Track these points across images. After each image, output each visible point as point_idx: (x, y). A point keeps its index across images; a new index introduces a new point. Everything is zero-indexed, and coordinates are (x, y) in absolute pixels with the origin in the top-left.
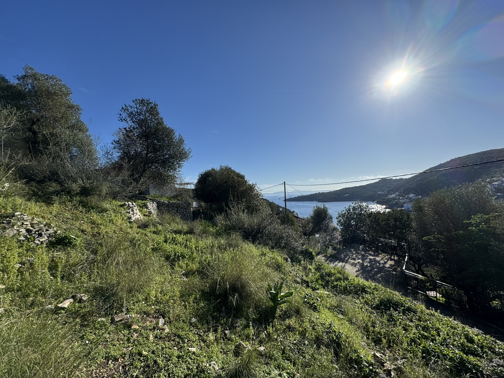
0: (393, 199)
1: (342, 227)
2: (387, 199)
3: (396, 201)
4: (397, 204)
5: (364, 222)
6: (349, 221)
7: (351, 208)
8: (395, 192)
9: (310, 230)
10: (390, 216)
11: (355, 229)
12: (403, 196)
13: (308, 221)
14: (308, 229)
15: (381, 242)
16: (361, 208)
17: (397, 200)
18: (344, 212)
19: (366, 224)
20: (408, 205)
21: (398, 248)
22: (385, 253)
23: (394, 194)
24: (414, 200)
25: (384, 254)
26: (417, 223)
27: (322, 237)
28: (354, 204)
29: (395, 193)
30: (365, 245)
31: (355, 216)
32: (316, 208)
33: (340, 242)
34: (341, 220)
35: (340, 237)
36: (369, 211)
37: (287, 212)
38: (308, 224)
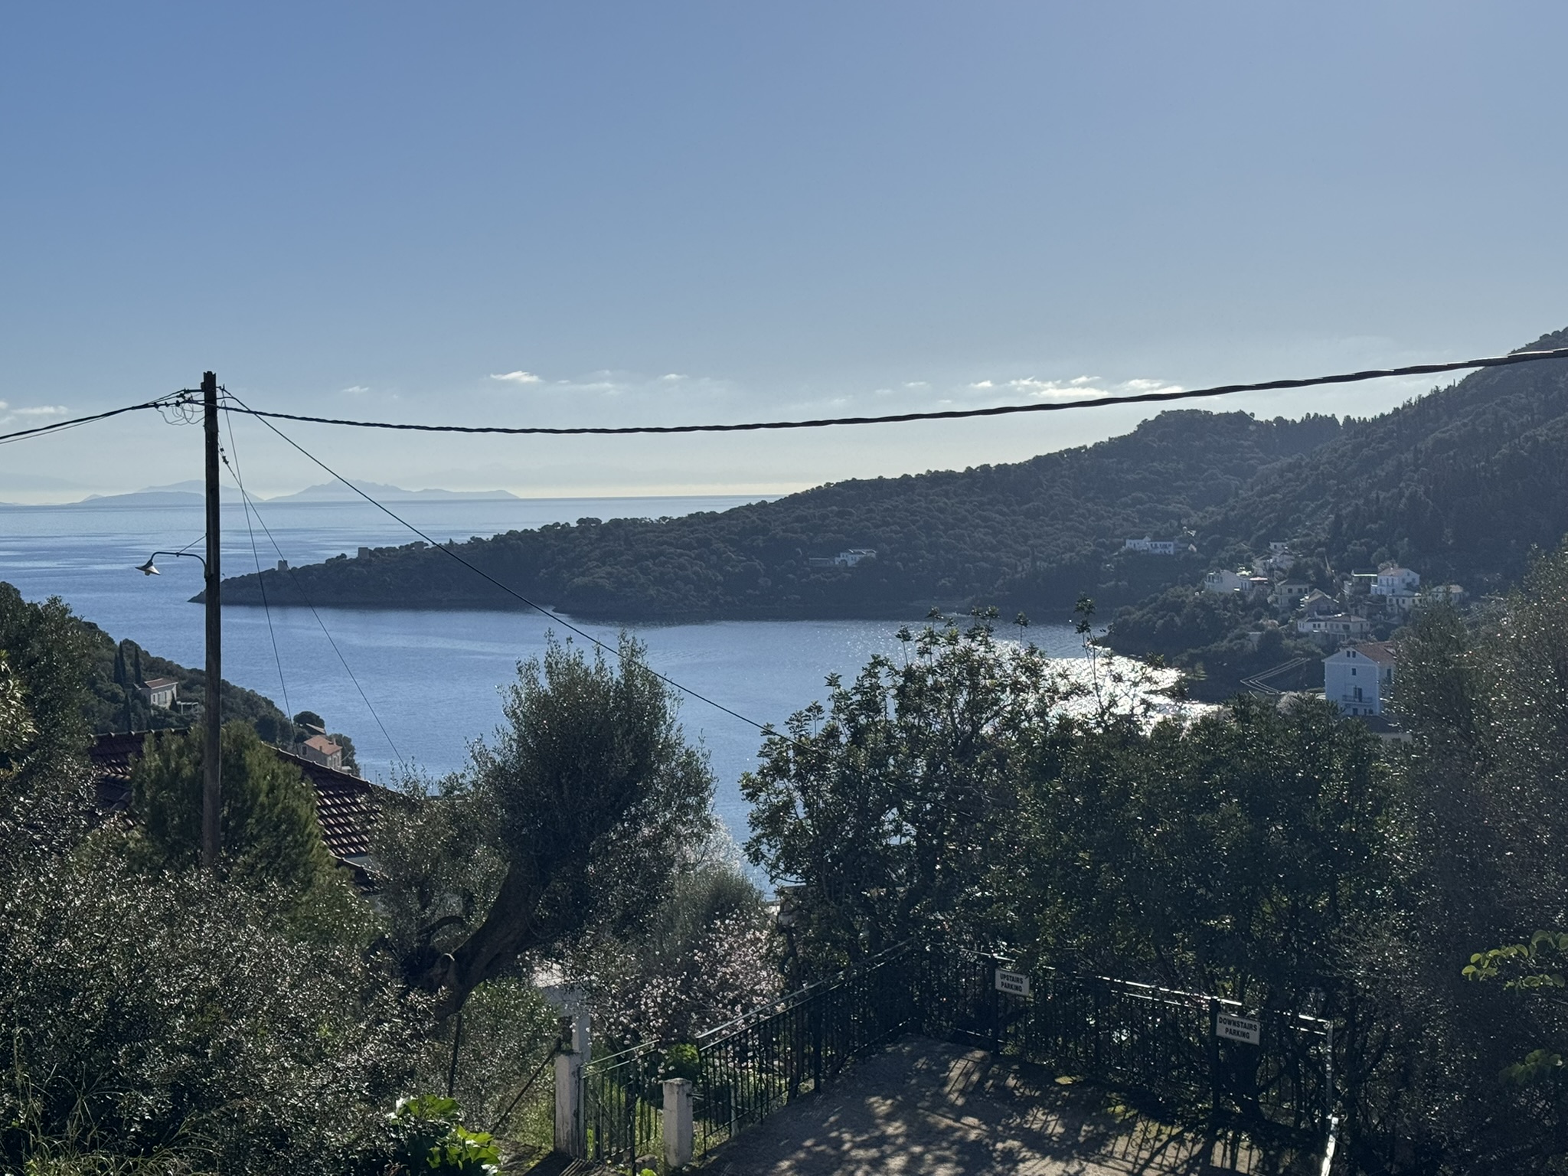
0: (1247, 608)
1: (791, 881)
2: (1201, 604)
3: (1270, 623)
4: (1271, 650)
5: (994, 826)
6: (862, 811)
7: (885, 681)
8: (1266, 540)
9: (478, 919)
10: (1219, 762)
11: (913, 897)
12: (1323, 583)
13: (456, 819)
14: (454, 904)
15: (1132, 1014)
16: (974, 688)
17: (1274, 614)
18: (815, 729)
19: (1011, 841)
20: (1362, 662)
21: (1269, 1065)
22: (1164, 1117)
23: (1258, 564)
24: (1406, 616)
25: (1154, 1128)
26: (1421, 827)
27: (596, 993)
28: (913, 647)
29: (1261, 548)
30: (992, 1047)
31: (921, 763)
32: (544, 684)
33: (768, 1029)
34: (788, 805)
35: (768, 981)
36: (1042, 714)
37: (233, 727)
38: (457, 851)
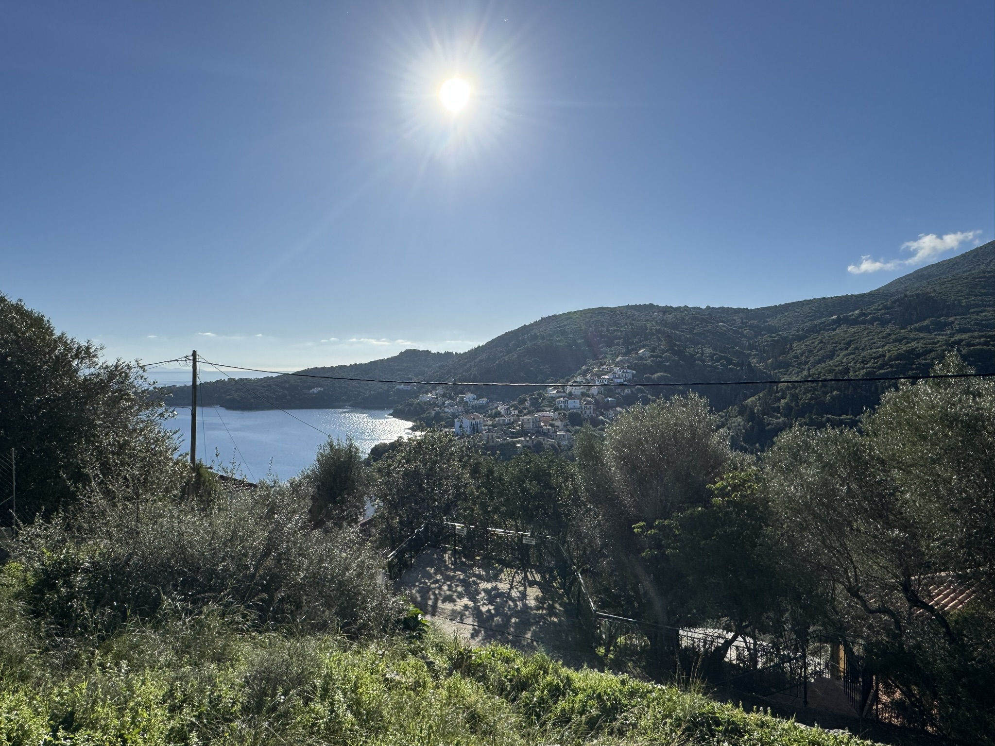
0: (431, 405)
2: (418, 404)
3: (437, 409)
4: (438, 417)
8: (436, 386)
12: (451, 398)
17: (438, 406)
22: (509, 567)
23: (434, 392)
24: (473, 407)
25: (509, 570)
29: (434, 389)
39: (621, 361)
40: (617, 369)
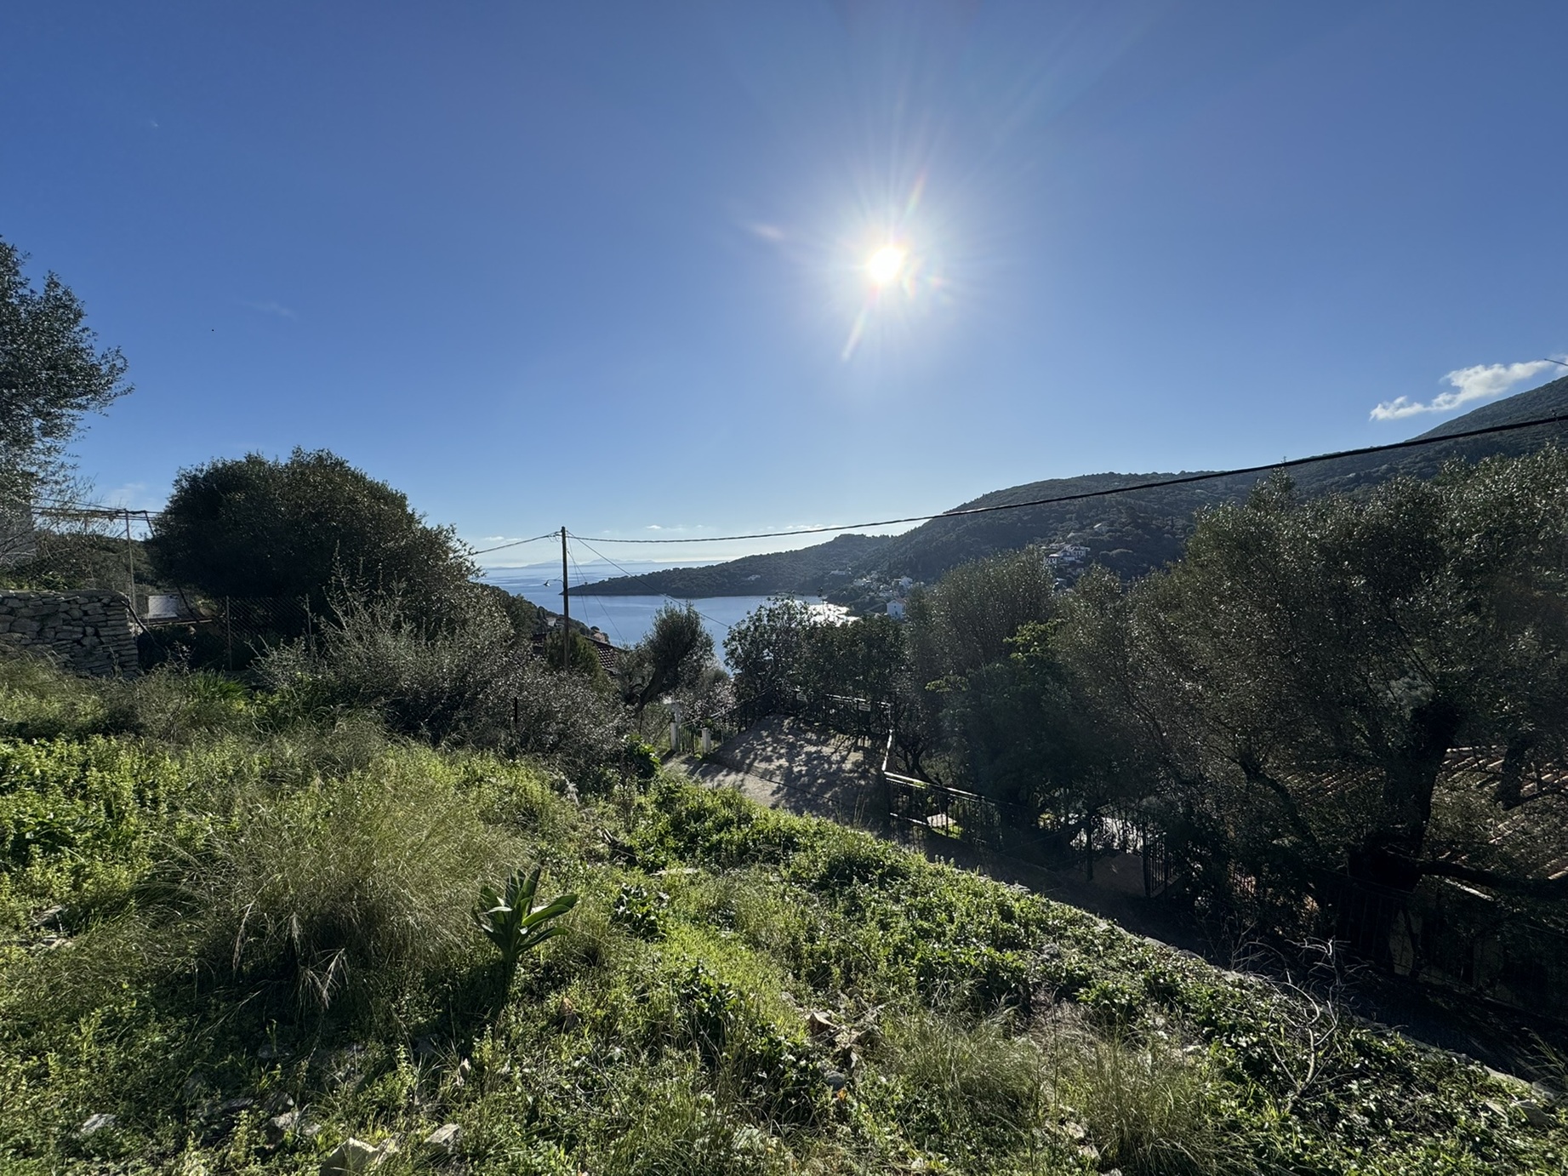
1: (737, 671)
3: (872, 594)
4: (872, 602)
6: (758, 650)
7: (763, 613)
8: (870, 570)
9: (647, 685)
11: (773, 674)
12: (886, 582)
13: (639, 656)
14: (639, 680)
15: (835, 704)
16: (789, 613)
17: (873, 591)
20: (897, 604)
21: (873, 717)
22: (845, 732)
24: (909, 591)
25: (842, 736)
27: (681, 705)
28: (771, 603)
30: (796, 716)
31: (774, 636)
32: (664, 616)
33: (732, 713)
34: (736, 649)
35: (732, 700)
36: (809, 621)
37: (573, 631)
38: (640, 665)
39: (1073, 537)
40: (1067, 547)
